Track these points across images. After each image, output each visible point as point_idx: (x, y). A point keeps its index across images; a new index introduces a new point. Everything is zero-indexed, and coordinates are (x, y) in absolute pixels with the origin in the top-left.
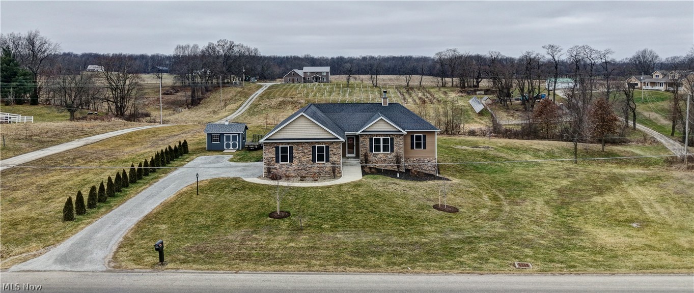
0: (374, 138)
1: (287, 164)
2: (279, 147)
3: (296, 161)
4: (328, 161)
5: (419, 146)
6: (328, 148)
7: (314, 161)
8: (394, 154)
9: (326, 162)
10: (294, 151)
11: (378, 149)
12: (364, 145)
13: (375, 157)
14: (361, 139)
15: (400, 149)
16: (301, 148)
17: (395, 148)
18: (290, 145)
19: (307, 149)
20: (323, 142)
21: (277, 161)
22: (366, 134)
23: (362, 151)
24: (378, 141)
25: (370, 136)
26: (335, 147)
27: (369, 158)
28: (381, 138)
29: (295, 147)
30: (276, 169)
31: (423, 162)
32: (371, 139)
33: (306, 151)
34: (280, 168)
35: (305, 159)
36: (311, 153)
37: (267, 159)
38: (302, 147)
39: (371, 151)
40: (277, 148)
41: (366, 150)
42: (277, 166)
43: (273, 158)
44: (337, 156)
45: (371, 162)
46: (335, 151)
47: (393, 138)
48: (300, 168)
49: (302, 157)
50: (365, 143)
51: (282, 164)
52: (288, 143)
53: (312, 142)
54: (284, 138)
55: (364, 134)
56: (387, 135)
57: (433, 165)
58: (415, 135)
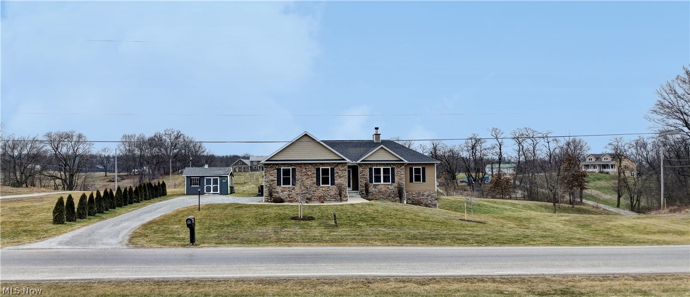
0: (373, 168)
1: (289, 188)
2: (281, 169)
3: (298, 183)
4: (333, 183)
5: (418, 179)
6: (332, 170)
7: (318, 184)
8: (395, 184)
9: (331, 185)
10: (297, 173)
11: (378, 179)
12: (364, 175)
13: (375, 188)
15: (401, 179)
16: (304, 170)
17: (396, 179)
18: (293, 167)
19: (310, 171)
20: (328, 163)
21: (279, 184)
22: (366, 164)
23: (362, 182)
24: (378, 171)
25: (369, 166)
26: (341, 169)
27: (369, 189)
28: (382, 168)
29: (298, 169)
30: (277, 192)
31: (423, 195)
33: (309, 173)
34: (282, 192)
35: (308, 182)
36: (315, 175)
37: (268, 182)
38: (306, 169)
39: (371, 182)
40: (279, 170)
41: (366, 180)
42: (279, 189)
43: (274, 180)
44: (342, 179)
45: (371, 194)
46: (340, 173)
47: (394, 168)
48: (304, 192)
49: (306, 179)
50: (364, 174)
51: (284, 187)
52: (291, 165)
53: (316, 164)
54: (287, 159)
55: (363, 164)
56: (388, 164)
57: (433, 198)
58: (414, 167)
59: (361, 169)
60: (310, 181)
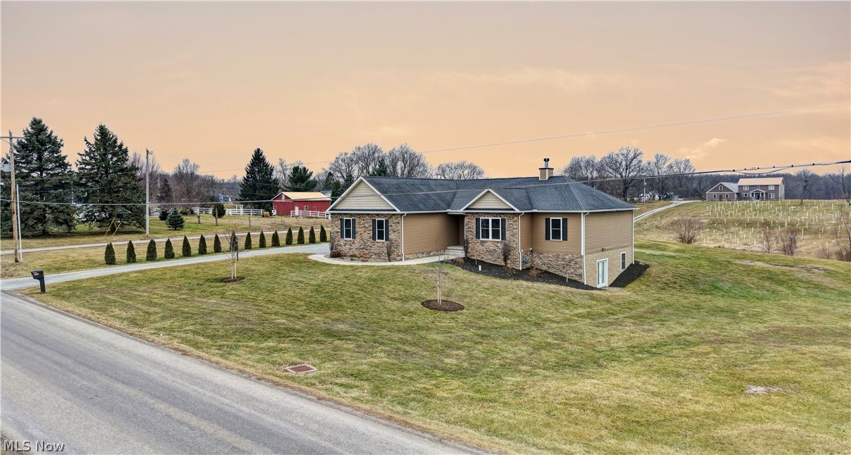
0: (481, 218)
1: (350, 241)
3: (358, 236)
5: (556, 235)
6: (387, 221)
7: (374, 238)
8: (505, 242)
9: (386, 240)
10: (357, 225)
11: (486, 234)
13: (483, 245)
16: (362, 222)
17: (507, 234)
18: (353, 218)
19: (367, 223)
20: (382, 214)
21: (342, 237)
22: (472, 213)
23: (467, 236)
24: (486, 222)
25: (476, 216)
26: (395, 222)
27: (475, 247)
28: (490, 219)
29: (357, 220)
30: (340, 245)
31: (563, 259)
33: (367, 225)
34: (345, 245)
36: (371, 228)
37: (333, 233)
38: (364, 220)
39: (478, 236)
40: (342, 220)
41: (472, 235)
42: (342, 242)
43: (338, 232)
45: (478, 253)
46: (394, 226)
47: (505, 220)
48: (362, 247)
49: (364, 230)
50: (470, 225)
51: (346, 241)
52: (351, 215)
53: (372, 214)
54: (349, 208)
55: (469, 213)
56: (497, 214)
57: (577, 266)
58: (551, 218)
59: (467, 220)
60: (367, 235)
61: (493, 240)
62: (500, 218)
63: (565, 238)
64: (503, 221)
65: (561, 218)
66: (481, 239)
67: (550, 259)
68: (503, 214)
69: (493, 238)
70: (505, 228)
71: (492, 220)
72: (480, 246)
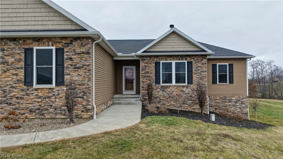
0: (161, 62)
4: (60, 82)
5: (223, 79)
7: (28, 82)
8: (194, 86)
9: (57, 84)
11: (168, 79)
12: (148, 73)
13: (163, 91)
14: (142, 64)
15: (202, 79)
17: (195, 78)
20: (50, 38)
22: (150, 57)
23: (144, 82)
24: (168, 67)
25: (156, 60)
27: (155, 93)
28: (174, 63)
31: (230, 101)
32: (157, 64)
35: (8, 79)
36: (22, 64)
38: (2, 49)
39: (157, 82)
41: (150, 80)
45: (158, 99)
46: (77, 58)
47: (192, 62)
50: (148, 70)
53: (25, 38)
55: (147, 56)
56: (182, 57)
57: (244, 105)
58: (218, 64)
59: (144, 64)
60: (12, 77)
61: (177, 84)
62: (186, 61)
63: (231, 82)
64: (190, 64)
65: (228, 64)
66: (162, 84)
67: (218, 101)
68: (189, 56)
69: (176, 82)
70: (192, 71)
71: (176, 63)
72: (161, 92)
